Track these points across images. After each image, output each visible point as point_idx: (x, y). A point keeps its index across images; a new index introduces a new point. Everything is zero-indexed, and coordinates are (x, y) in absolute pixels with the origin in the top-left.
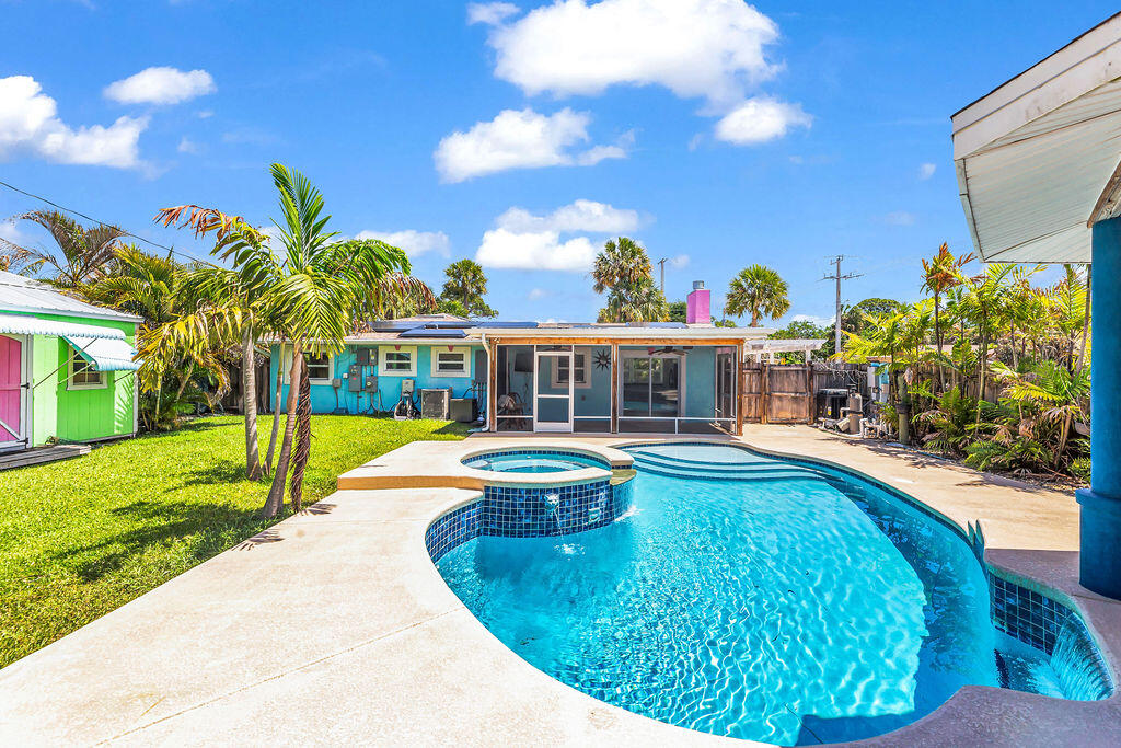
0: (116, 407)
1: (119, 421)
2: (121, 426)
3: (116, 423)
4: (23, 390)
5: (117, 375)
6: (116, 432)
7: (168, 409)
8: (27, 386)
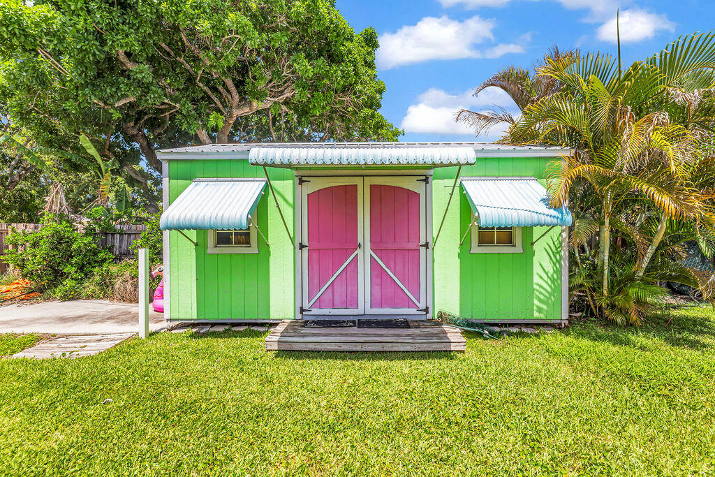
0: (536, 279)
1: (540, 300)
2: (545, 307)
3: (536, 302)
4: (422, 250)
5: (537, 231)
6: (536, 315)
7: (620, 291)
8: (426, 245)
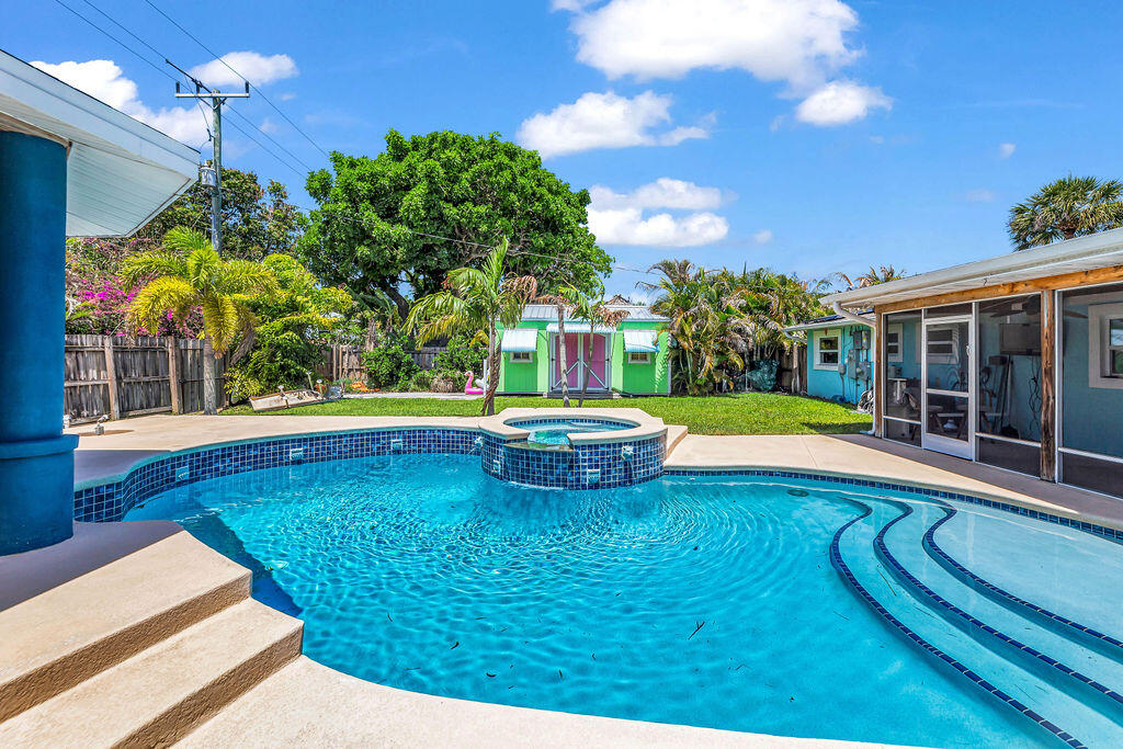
1: (657, 385)
4: (606, 362)
8: (608, 360)
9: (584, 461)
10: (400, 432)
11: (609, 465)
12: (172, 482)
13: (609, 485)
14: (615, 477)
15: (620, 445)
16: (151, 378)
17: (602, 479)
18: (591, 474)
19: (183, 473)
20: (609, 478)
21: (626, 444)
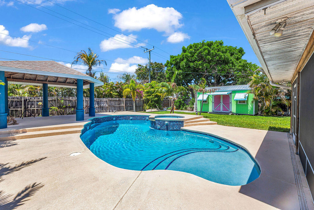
0: (249, 108)
2: (250, 112)
8: (231, 103)
9: (157, 123)
10: (132, 116)
11: (162, 125)
12: (112, 120)
13: (162, 130)
14: (163, 128)
15: (165, 121)
16: (131, 105)
17: (161, 128)
18: (159, 127)
19: (114, 119)
20: (162, 128)
21: (166, 121)
